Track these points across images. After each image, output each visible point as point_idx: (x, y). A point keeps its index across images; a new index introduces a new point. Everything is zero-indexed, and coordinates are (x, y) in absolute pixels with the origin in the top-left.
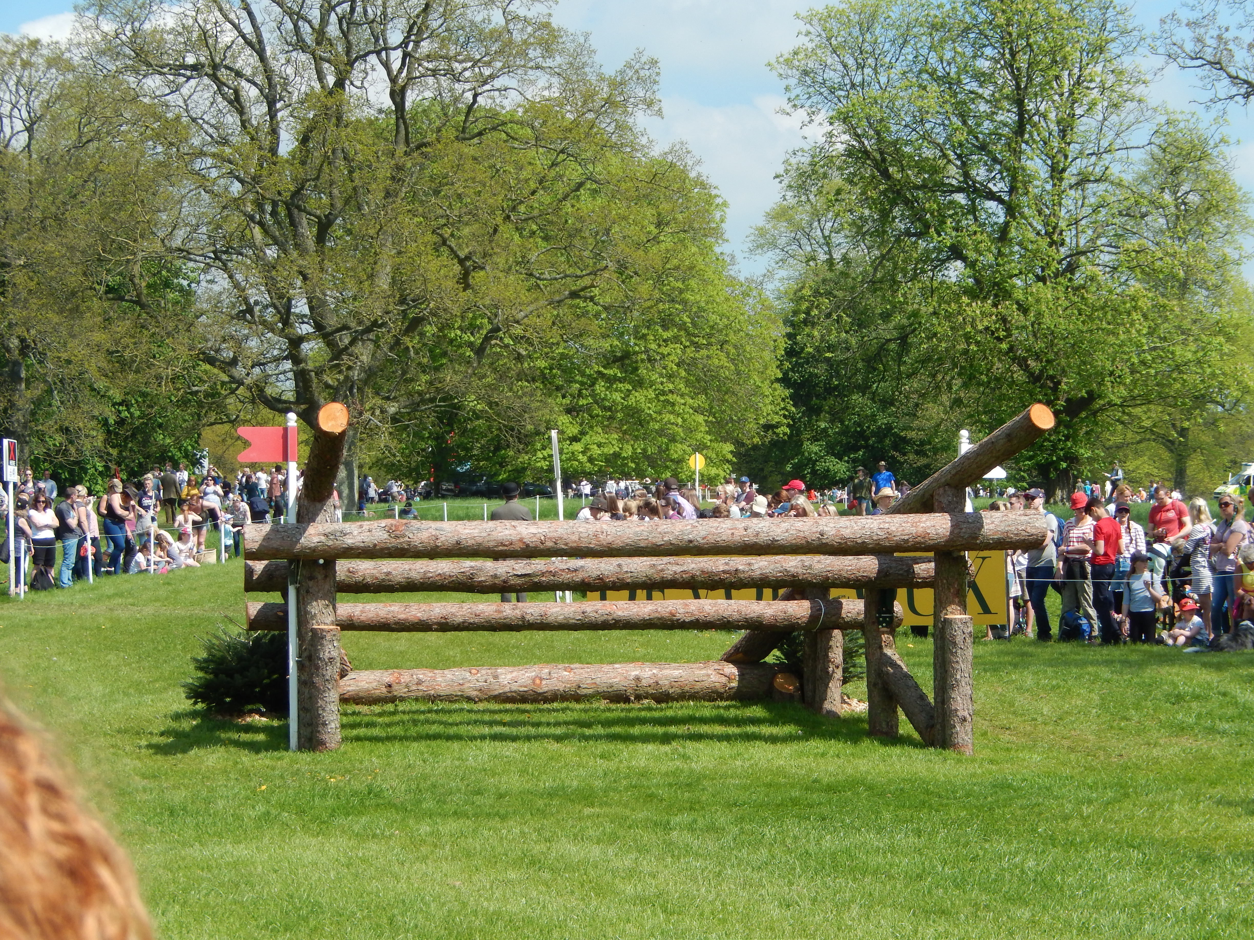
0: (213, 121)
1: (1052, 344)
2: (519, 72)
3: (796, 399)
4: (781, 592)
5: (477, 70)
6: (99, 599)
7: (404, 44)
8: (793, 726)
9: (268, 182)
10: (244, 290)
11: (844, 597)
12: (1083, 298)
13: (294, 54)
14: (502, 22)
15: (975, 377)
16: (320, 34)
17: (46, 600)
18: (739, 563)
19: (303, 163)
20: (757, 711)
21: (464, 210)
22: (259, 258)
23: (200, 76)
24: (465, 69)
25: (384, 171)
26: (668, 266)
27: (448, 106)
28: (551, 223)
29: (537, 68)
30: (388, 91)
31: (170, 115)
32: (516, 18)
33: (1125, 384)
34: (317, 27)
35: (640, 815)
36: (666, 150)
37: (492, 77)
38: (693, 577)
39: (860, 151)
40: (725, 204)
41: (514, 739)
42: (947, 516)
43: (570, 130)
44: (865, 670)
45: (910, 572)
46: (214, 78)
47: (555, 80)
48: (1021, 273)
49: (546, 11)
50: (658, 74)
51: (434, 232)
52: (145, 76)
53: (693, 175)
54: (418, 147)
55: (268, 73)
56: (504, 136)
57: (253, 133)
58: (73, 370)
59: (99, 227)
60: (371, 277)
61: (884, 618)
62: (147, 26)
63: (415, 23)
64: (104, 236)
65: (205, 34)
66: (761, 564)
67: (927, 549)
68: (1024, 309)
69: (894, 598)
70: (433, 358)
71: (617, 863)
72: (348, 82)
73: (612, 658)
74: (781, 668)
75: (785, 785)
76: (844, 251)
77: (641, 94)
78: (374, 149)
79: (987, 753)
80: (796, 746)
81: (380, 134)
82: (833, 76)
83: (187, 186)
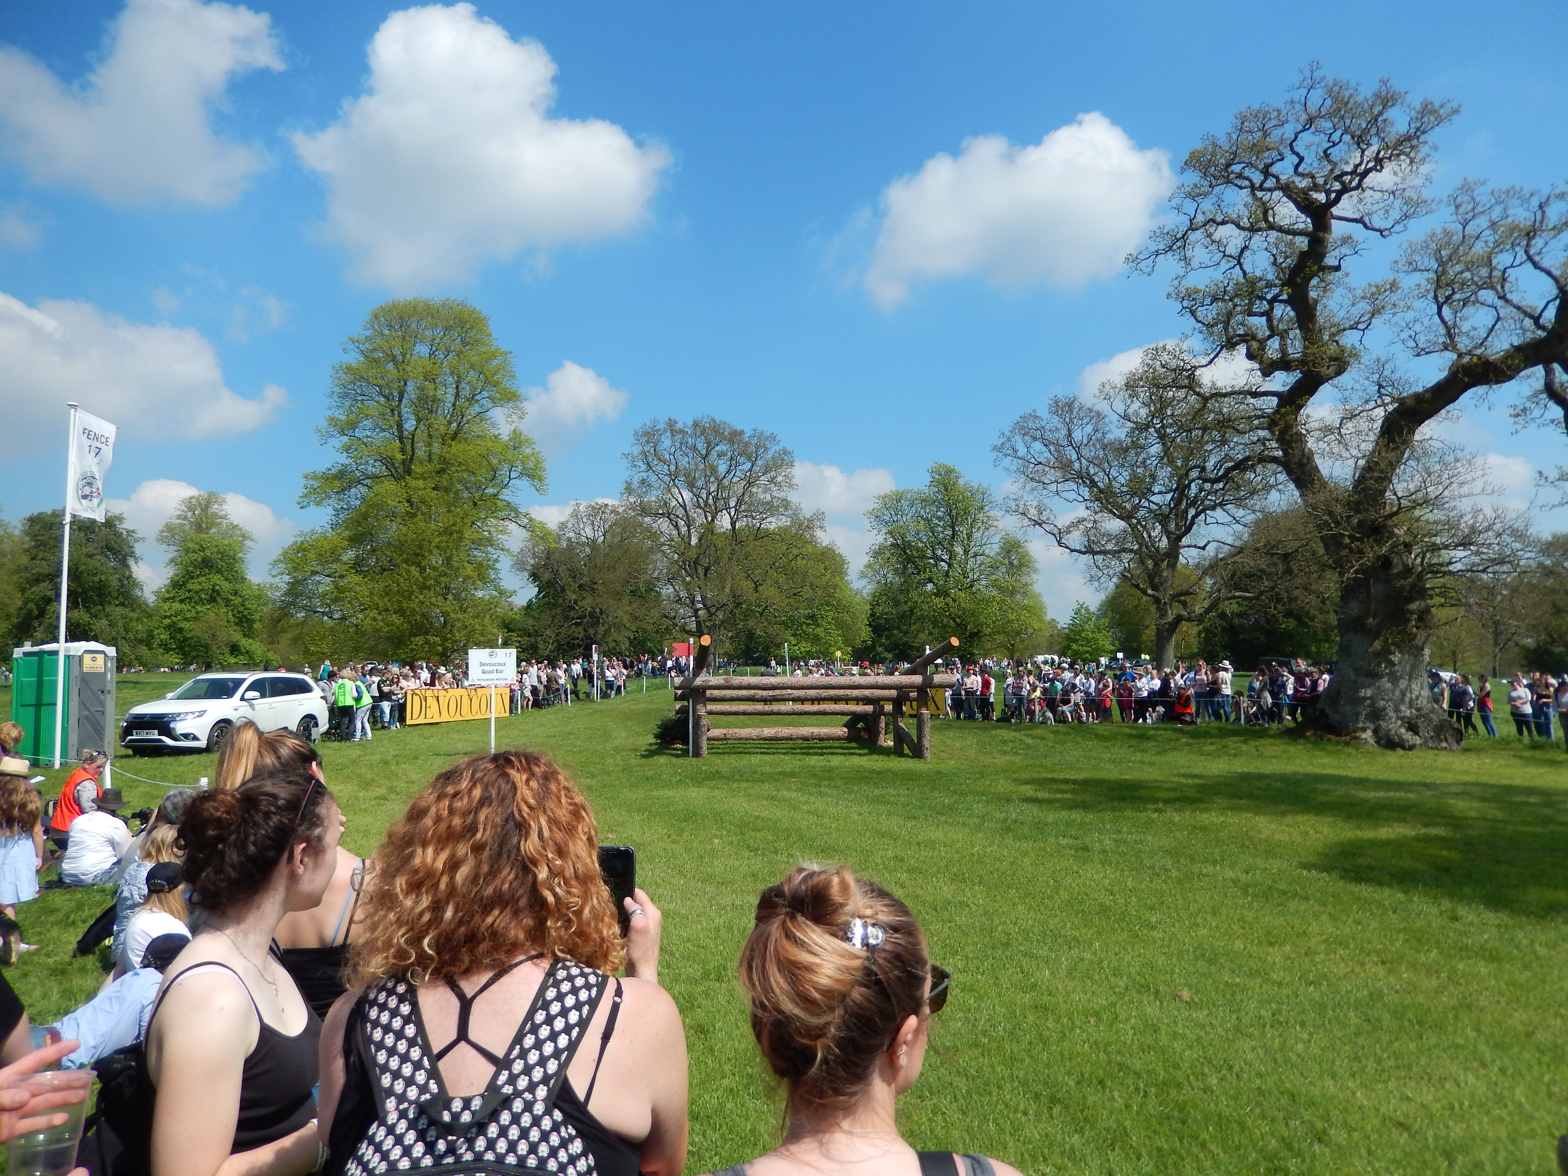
0: (668, 533)
1: (964, 613)
2: (776, 516)
3: (874, 632)
4: (862, 702)
5: (761, 515)
6: (626, 701)
7: (736, 506)
8: (867, 750)
9: (687, 554)
10: (678, 593)
11: (885, 704)
12: (976, 597)
13: (697, 510)
14: (770, 499)
16: (706, 503)
17: (607, 701)
18: (848, 692)
19: (700, 548)
20: (854, 745)
21: (756, 565)
22: (684, 580)
23: (664, 517)
24: (757, 515)
25: (728, 550)
26: (828, 584)
27: (751, 528)
28: (787, 569)
29: (782, 515)
30: (730, 522)
31: (653, 531)
32: (775, 497)
33: (991, 627)
34: (705, 500)
36: (828, 544)
37: (766, 518)
38: (832, 697)
39: (896, 544)
40: (849, 563)
41: (769, 754)
42: (921, 676)
43: (794, 537)
44: (892, 730)
45: (908, 696)
46: (669, 518)
47: (788, 519)
48: (953, 588)
49: (786, 495)
50: (825, 517)
51: (745, 573)
52: (645, 517)
53: (837, 552)
54: (740, 542)
55: (688, 517)
56: (770, 538)
57: (682, 537)
58: (618, 620)
59: (628, 570)
60: (723, 588)
61: (899, 712)
62: (645, 500)
63: (739, 499)
64: (630, 573)
65: (666, 503)
66: (856, 692)
67: (914, 688)
68: (954, 601)
70: (745, 616)
71: (802, 799)
72: (716, 520)
73: (804, 725)
74: (863, 729)
75: (863, 771)
76: (891, 579)
77: (819, 524)
78: (725, 543)
79: (935, 761)
80: (867, 757)
81: (727, 538)
82: (887, 518)
83: (659, 555)
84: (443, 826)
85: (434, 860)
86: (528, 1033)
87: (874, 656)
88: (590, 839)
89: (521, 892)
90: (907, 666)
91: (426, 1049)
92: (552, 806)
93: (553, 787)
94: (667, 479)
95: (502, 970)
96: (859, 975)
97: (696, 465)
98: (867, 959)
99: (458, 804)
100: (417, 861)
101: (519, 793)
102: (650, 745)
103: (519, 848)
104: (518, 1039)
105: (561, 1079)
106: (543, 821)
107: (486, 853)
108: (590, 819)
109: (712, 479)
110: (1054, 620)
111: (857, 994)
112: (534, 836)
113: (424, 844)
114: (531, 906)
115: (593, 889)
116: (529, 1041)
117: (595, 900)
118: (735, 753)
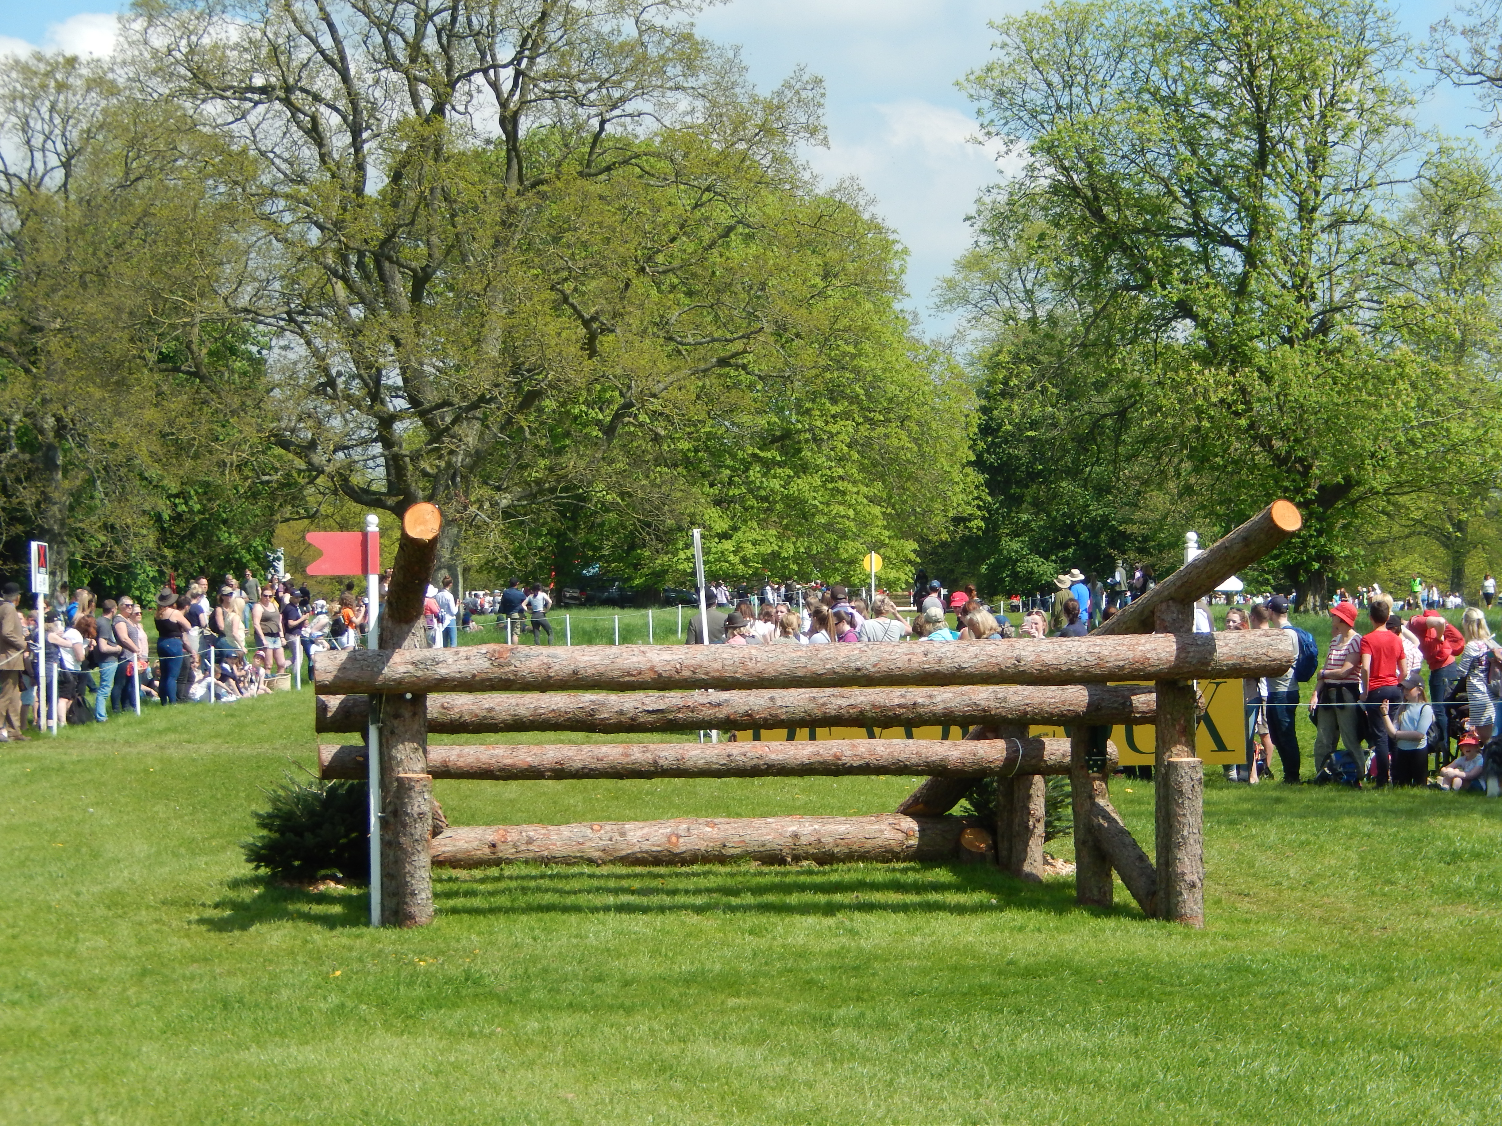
0: (286, 155)
1: (1301, 420)
2: (655, 94)
3: (992, 486)
4: (972, 728)
5: (604, 91)
6: (148, 735)
7: (517, 60)
8: (984, 893)
9: (352, 228)
10: (324, 359)
11: (1046, 735)
12: (1338, 364)
13: (384, 73)
14: (635, 33)
15: (1208, 460)
16: (415, 49)
17: (84, 736)
18: (918, 695)
19: (395, 205)
20: (940, 875)
21: (588, 261)
22: (342, 319)
23: (270, 101)
24: (590, 91)
25: (493, 214)
26: (836, 327)
27: (570, 135)
28: (694, 275)
29: (677, 89)
30: (497, 117)
31: (234, 148)
32: (652, 28)
33: (1390, 468)
34: (411, 40)
35: (796, 1008)
36: (834, 187)
37: (623, 100)
38: (862, 712)
39: (1068, 187)
40: (905, 251)
41: (645, 910)
42: (1171, 637)
43: (717, 164)
44: (1072, 824)
45: (1127, 705)
46: (287, 102)
47: (699, 103)
48: (1263, 334)
49: (687, 20)
50: (823, 95)
51: (552, 288)
52: (204, 101)
53: (866, 216)
54: (534, 186)
55: (353, 97)
56: (638, 170)
57: (334, 168)
58: (119, 456)
59: (149, 283)
60: (477, 341)
61: (1095, 761)
62: (206, 41)
63: (529, 35)
64: (155, 295)
65: (275, 50)
66: (945, 696)
67: (1147, 677)
68: (1267, 378)
69: (1107, 736)
70: (554, 438)
71: (766, 1070)
72: (448, 107)
73: (765, 810)
74: (971, 821)
75: (973, 968)
76: (1050, 307)
77: (803, 120)
78: (480, 188)
79: (1220, 926)
80: (988, 918)
81: (488, 170)
82: (1035, 97)
83: (256, 233)
87: (997, 568)
102: (235, 884)
118: (530, 909)
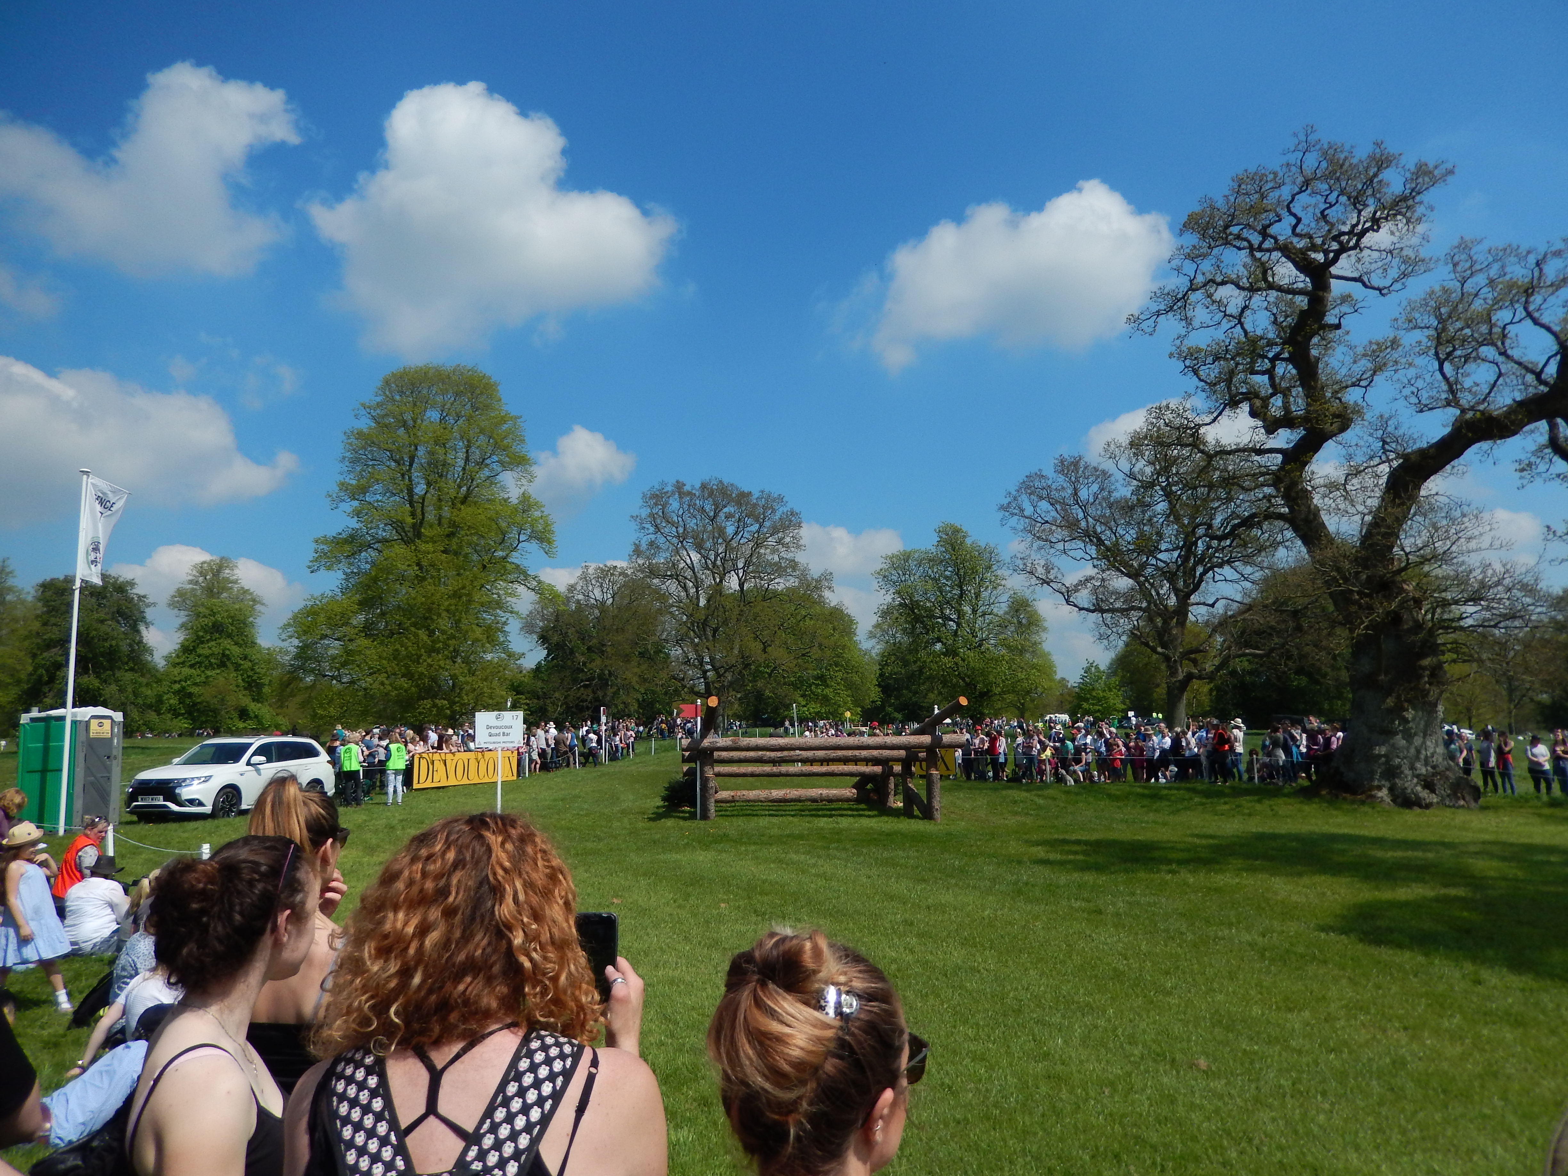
0: (676, 594)
1: (974, 672)
2: (784, 577)
3: (883, 692)
4: (871, 763)
5: (769, 576)
6: (634, 763)
7: (744, 567)
8: (876, 812)
9: (695, 616)
10: (687, 654)
11: (894, 765)
12: (985, 656)
13: (705, 571)
14: (778, 560)
16: (714, 564)
17: (615, 763)
18: (857, 753)
19: (708, 609)
20: (863, 806)
21: (764, 626)
22: (692, 642)
23: (672, 579)
24: (765, 576)
25: (736, 612)
26: (837, 645)
27: (759, 589)
28: (795, 630)
29: (790, 575)
30: (738, 584)
31: (662, 592)
32: (783, 558)
33: (1000, 687)
34: (713, 562)
36: (836, 604)
37: (774, 579)
38: (841, 758)
39: (904, 604)
40: (857, 623)
41: (777, 816)
42: (930, 736)
43: (802, 597)
44: (902, 791)
45: (918, 756)
46: (677, 579)
47: (796, 580)
48: (962, 647)
49: (793, 556)
50: (832, 577)
51: (754, 633)
52: (653, 579)
53: (845, 612)
54: (748, 603)
55: (696, 577)
56: (779, 599)
57: (691, 598)
58: (627, 682)
59: (636, 632)
60: (732, 649)
61: (909, 773)
62: (654, 562)
63: (747, 560)
64: (638, 635)
65: (674, 564)
66: (865, 753)
67: (923, 748)
68: (963, 660)
70: (754, 677)
71: (810, 862)
72: (724, 581)
73: (812, 786)
74: (872, 790)
75: (872, 833)
76: (900, 639)
77: (827, 584)
78: (733, 604)
79: (945, 822)
80: (876, 819)
81: (735, 599)
82: (895, 578)
83: (667, 617)
84: (415, 889)
85: (406, 924)
86: (499, 1106)
87: (884, 716)
88: (567, 904)
89: (494, 958)
90: (916, 726)
91: (393, 1124)
92: (528, 869)
93: (529, 850)
94: (675, 540)
95: (473, 1040)
96: (832, 1045)
97: (704, 526)
98: (841, 1028)
99: (431, 867)
100: (388, 927)
101: (494, 855)
102: (658, 807)
103: (493, 912)
104: (489, 1113)
105: (533, 1154)
106: (519, 885)
107: (459, 917)
108: (568, 883)
109: (720, 541)
110: (1063, 679)
111: (830, 1066)
112: (509, 900)
113: (396, 909)
114: (505, 973)
115: (570, 955)
116: (500, 1114)
117: (572, 967)
118: (743, 815)
